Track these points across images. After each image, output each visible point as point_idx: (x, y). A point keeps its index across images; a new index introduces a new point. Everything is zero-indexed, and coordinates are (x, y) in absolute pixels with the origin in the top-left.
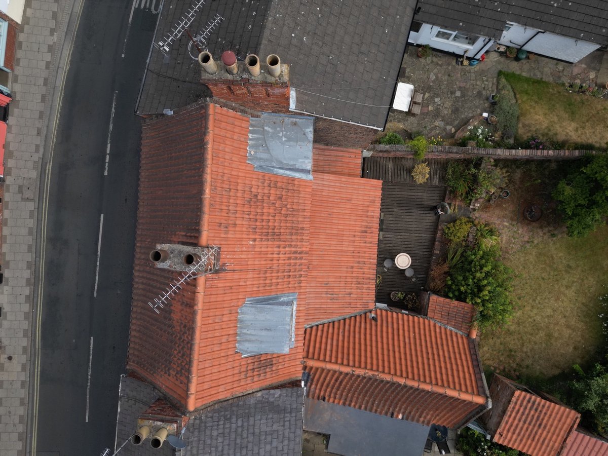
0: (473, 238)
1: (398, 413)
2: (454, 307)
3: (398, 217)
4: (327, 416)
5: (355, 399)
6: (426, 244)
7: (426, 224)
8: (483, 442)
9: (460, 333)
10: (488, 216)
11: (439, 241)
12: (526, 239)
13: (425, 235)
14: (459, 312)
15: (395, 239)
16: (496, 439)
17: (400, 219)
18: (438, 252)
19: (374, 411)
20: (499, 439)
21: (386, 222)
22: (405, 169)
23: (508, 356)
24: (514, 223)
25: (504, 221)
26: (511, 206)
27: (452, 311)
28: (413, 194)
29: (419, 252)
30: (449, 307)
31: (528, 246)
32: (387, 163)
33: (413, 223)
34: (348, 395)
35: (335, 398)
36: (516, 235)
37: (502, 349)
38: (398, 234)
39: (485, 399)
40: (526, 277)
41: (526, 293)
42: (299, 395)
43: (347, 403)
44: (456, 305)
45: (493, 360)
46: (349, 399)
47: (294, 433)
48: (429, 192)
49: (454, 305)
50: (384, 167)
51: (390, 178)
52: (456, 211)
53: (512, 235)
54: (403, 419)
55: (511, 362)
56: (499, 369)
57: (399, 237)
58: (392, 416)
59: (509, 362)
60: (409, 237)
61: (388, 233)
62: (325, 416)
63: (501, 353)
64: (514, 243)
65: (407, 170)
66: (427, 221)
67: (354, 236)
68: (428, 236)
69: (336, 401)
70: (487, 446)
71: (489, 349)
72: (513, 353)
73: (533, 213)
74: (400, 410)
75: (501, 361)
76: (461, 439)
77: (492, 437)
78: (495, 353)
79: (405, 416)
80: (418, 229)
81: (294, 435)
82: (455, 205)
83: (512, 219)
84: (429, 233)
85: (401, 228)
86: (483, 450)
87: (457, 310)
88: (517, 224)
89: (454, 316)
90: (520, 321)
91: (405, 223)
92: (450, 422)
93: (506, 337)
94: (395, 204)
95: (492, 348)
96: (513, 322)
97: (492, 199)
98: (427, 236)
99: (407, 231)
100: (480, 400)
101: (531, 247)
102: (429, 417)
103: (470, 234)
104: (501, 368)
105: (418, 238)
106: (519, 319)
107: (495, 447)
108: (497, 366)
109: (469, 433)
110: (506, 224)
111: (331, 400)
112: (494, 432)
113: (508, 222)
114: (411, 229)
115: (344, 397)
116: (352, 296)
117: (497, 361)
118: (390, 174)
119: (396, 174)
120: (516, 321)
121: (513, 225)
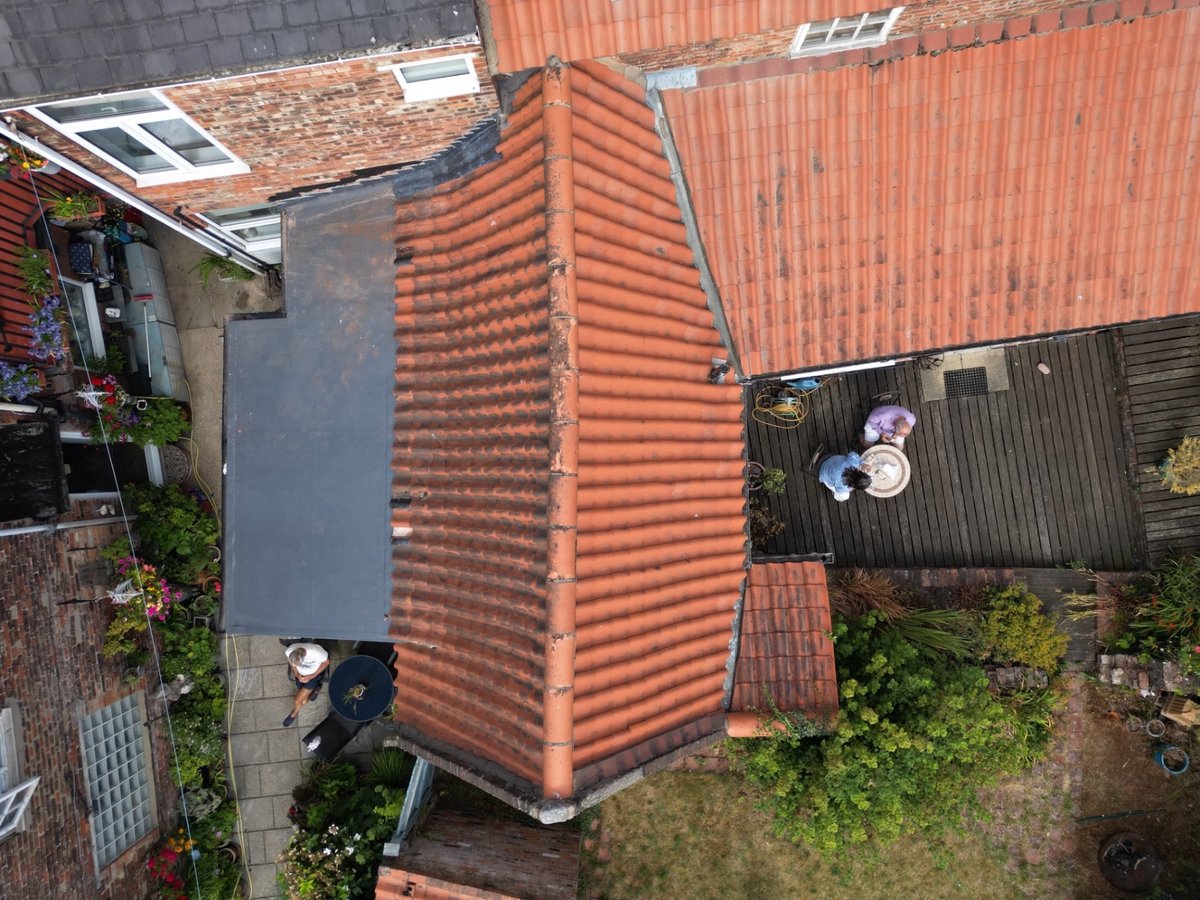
0: (1008, 682)
1: (411, 521)
2: (811, 646)
3: (1008, 438)
4: (347, 287)
5: (430, 358)
6: (937, 543)
7: (1003, 530)
8: (364, 836)
9: (726, 680)
10: (1079, 720)
11: (962, 579)
12: (1031, 856)
13: (964, 534)
14: (800, 665)
15: (931, 442)
16: (388, 876)
17: (999, 446)
18: (926, 583)
19: (401, 436)
20: (393, 888)
21: (983, 403)
22: (1179, 423)
23: (643, 867)
24: (1075, 810)
25: (1073, 774)
26: (1130, 788)
27: (794, 643)
28: (1094, 470)
29: (904, 525)
30: (805, 629)
31: (1010, 865)
32: (1185, 362)
33: (997, 490)
34: (439, 330)
35: (416, 292)
36: (1035, 823)
37: (661, 843)
38: (951, 448)
39: (568, 792)
40: (908, 879)
41: (859, 889)
42: (444, 13)
43: (409, 341)
44: (819, 651)
45: (621, 824)
46: (425, 340)
47: (287, 26)
48: (1111, 518)
49: (816, 641)
50: (1171, 354)
51: (1138, 381)
52: (1075, 617)
53: (1036, 810)
54: (396, 540)
55: (627, 881)
56: (596, 848)
57: (942, 453)
58: (397, 502)
59: (623, 875)
60: (947, 486)
61: (946, 416)
62: (347, 283)
63: (646, 842)
64: (1008, 819)
65: (1177, 428)
66: (1014, 532)
67: (997, 242)
68: (966, 546)
69: (407, 302)
70: (354, 854)
71: (650, 802)
72: (656, 881)
73: (1126, 863)
74: (426, 522)
75: (622, 848)
76: (351, 769)
77: (393, 862)
78: (645, 824)
79: (408, 546)
80: (980, 507)
81: (279, 24)
82: (1094, 607)
83: (1085, 798)
84: (977, 549)
85: (971, 454)
86: (339, 844)
87: (804, 657)
88: (1072, 816)
89: (781, 652)
90: (764, 885)
91: (992, 464)
92: (420, 705)
93: (701, 851)
94: (1046, 420)
95: (657, 810)
96: (753, 864)
97: (1147, 719)
98: (965, 541)
99: (965, 475)
100: (558, 775)
101: (1007, 877)
102: (423, 625)
103: (1018, 670)
104: (602, 854)
105: (951, 512)
106: (769, 883)
107: (356, 878)
108: (605, 839)
109: (378, 789)
110: (1067, 782)
111: (407, 284)
112: (410, 864)
113: (1073, 788)
114: (976, 485)
115: (428, 319)
116: (779, 281)
117: (621, 836)
118: (1153, 378)
119: (1156, 397)
120: (762, 872)
121: (1067, 806)
